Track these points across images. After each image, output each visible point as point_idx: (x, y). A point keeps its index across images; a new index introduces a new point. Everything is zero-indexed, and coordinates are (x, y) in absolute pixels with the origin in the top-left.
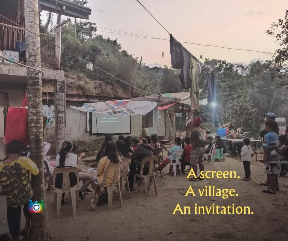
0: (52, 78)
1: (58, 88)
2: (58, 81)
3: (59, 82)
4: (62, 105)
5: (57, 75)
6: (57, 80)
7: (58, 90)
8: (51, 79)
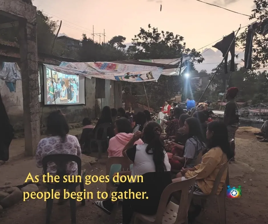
0: (19, 14)
1: (28, 32)
2: (28, 21)
3: (29, 23)
4: (35, 62)
5: (26, 11)
6: (26, 20)
7: (29, 36)
8: (19, 16)
